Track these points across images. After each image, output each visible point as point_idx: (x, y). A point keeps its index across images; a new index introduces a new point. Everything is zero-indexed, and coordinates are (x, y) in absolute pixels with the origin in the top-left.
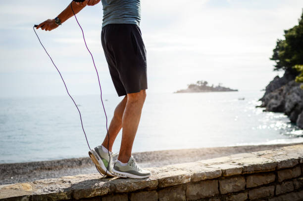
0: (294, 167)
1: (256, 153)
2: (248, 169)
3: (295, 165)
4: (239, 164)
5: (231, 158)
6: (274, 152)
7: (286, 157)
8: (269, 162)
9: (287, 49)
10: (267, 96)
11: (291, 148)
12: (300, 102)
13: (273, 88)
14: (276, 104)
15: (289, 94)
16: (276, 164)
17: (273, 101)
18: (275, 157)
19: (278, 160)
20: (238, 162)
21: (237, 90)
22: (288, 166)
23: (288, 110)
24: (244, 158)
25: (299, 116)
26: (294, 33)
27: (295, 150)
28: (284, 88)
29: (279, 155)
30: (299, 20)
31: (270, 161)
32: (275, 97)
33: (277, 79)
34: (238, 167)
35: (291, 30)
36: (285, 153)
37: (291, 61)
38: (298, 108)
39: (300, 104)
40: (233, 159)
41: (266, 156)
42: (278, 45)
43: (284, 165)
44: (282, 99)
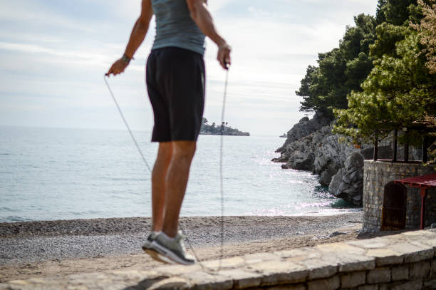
0: (331, 277)
1: (279, 253)
2: (269, 280)
3: (332, 274)
4: (257, 272)
5: (245, 259)
6: (304, 253)
7: (321, 262)
8: (298, 270)
9: (321, 81)
10: (289, 146)
11: (327, 248)
12: (335, 157)
13: (298, 135)
14: (302, 158)
15: (320, 146)
16: (307, 273)
17: (297, 153)
18: (306, 263)
19: (310, 267)
20: (255, 268)
21: (247, 134)
22: (322, 276)
23: (318, 167)
24: (264, 261)
25: (333, 177)
26: (333, 60)
27: (333, 252)
28: (315, 135)
29: (311, 259)
30: (340, 41)
31: (300, 268)
32: (300, 148)
33: (305, 123)
34: (256, 275)
35: (329, 54)
36: (319, 255)
37: (326, 99)
38: (333, 166)
39: (335, 160)
40: (248, 262)
41: (293, 259)
42: (308, 74)
43: (317, 275)
44: (311, 151)
